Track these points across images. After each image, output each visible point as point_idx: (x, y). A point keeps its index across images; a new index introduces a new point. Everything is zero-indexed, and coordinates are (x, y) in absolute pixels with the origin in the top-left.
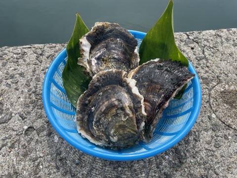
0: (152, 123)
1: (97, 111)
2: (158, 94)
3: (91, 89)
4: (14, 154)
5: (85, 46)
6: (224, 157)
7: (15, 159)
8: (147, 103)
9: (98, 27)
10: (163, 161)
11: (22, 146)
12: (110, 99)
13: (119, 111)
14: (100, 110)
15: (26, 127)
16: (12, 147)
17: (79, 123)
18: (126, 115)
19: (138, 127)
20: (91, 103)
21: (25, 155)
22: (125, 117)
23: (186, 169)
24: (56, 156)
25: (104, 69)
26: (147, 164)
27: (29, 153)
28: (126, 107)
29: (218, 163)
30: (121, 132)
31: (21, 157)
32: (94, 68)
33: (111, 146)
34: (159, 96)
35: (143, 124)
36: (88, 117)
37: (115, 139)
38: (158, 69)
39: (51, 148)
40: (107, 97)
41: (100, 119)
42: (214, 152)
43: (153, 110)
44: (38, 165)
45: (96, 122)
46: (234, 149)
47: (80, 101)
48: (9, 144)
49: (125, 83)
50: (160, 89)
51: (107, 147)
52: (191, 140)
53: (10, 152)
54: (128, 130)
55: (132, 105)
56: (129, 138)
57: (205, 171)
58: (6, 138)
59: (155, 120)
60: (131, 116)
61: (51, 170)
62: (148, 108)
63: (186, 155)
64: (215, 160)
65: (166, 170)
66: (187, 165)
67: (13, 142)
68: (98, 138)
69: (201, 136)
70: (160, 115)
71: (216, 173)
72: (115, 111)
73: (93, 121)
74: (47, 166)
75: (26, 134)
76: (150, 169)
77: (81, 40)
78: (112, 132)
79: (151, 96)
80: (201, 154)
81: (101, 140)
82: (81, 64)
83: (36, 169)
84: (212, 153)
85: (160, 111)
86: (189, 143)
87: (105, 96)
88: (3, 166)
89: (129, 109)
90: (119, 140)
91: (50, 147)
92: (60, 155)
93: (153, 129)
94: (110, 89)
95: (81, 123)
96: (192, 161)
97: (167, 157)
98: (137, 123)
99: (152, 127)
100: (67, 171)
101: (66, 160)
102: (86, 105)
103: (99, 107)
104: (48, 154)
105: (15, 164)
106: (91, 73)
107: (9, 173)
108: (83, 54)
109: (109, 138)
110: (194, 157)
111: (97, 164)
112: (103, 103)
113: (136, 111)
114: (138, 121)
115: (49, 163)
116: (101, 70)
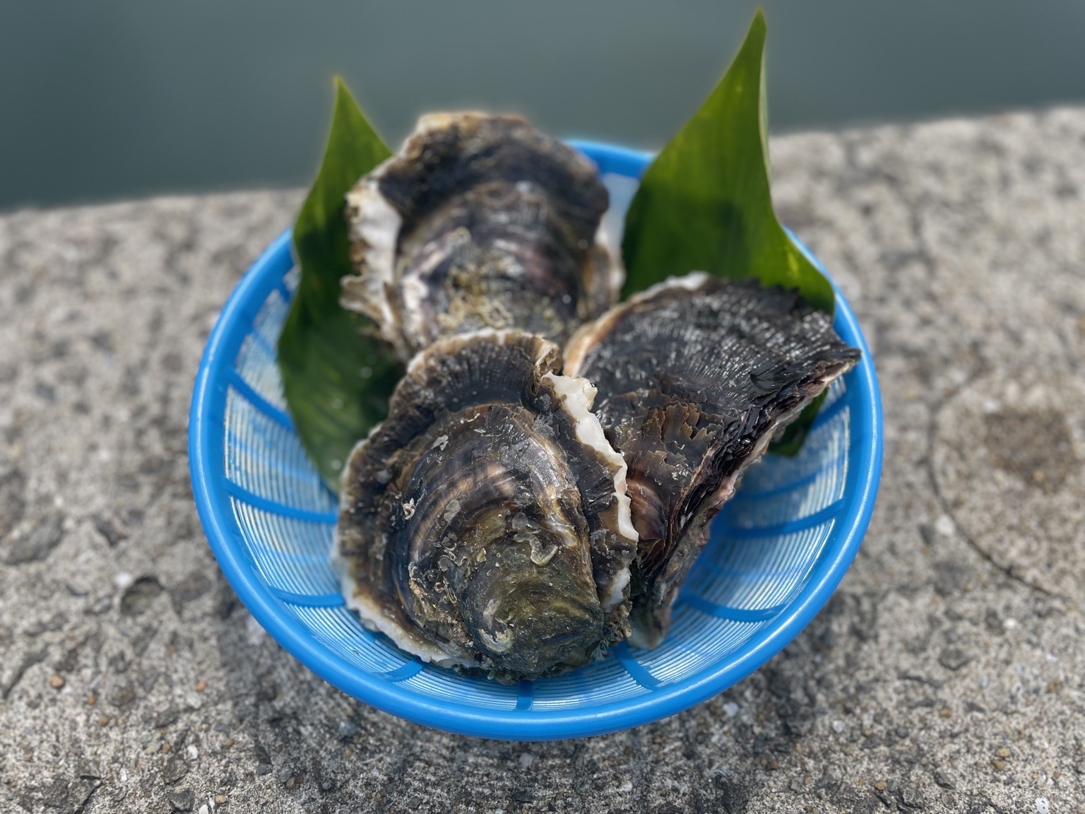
0: (661, 570)
1: (425, 517)
2: (689, 446)
3: (401, 418)
4: (76, 698)
5: (374, 222)
6: (981, 710)
7: (81, 719)
8: (640, 487)
9: (432, 134)
10: (715, 728)
11: (112, 662)
12: (483, 467)
13: (518, 524)
14: (436, 514)
15: (124, 580)
16: (68, 665)
17: (349, 564)
18: (548, 538)
19: (601, 592)
20: (399, 482)
21: (126, 700)
22: (544, 548)
23: (811, 763)
24: (256, 706)
25: (461, 329)
26: (645, 741)
27: (140, 692)
28: (547, 504)
29: (954, 736)
30: (528, 611)
31: (110, 710)
32: (416, 322)
33: (484, 666)
34: (694, 455)
35: (623, 578)
36: (390, 539)
37: (502, 642)
38: (698, 326)
39: (232, 670)
40: (467, 458)
41: (438, 553)
42: (936, 686)
43: (668, 514)
44: (181, 742)
45: (422, 567)
46: (1028, 676)
47: (356, 469)
48: (56, 655)
49: (545, 398)
50: (701, 422)
51: (472, 669)
52: (840, 635)
53: (59, 688)
54: (559, 604)
55: (575, 497)
56: (561, 635)
57: (892, 771)
58: (42, 627)
59: (674, 558)
60: (571, 543)
61: (233, 766)
62: (646, 509)
63: (812, 701)
64: (940, 724)
65: (723, 767)
66: (816, 746)
67: (70, 645)
68: (433, 635)
69: (884, 618)
70: (698, 537)
71: (938, 779)
72: (500, 523)
73: (408, 559)
74: (218, 746)
75: (127, 608)
76: (657, 762)
77: (354, 198)
78: (489, 612)
79: (661, 454)
80: (880, 694)
81: (446, 641)
82: (356, 306)
83: (170, 761)
84: (929, 690)
85: (697, 521)
86: (830, 648)
87: (460, 451)
88: (32, 750)
89: (560, 516)
90: (518, 644)
91: (231, 664)
92: (271, 699)
93: (669, 593)
94: (480, 423)
95: (358, 566)
96: (837, 725)
97: (730, 709)
98: (596, 574)
99: (664, 588)
100: (305, 771)
101: (300, 723)
102: (381, 488)
103: (435, 503)
104: (221, 698)
105: (84, 737)
106: (399, 343)
107: (57, 778)
108: (363, 262)
109: (478, 637)
110: (847, 711)
111: (429, 740)
112: (453, 485)
113: (594, 523)
114: (602, 567)
115: (228, 735)
116: (444, 331)
